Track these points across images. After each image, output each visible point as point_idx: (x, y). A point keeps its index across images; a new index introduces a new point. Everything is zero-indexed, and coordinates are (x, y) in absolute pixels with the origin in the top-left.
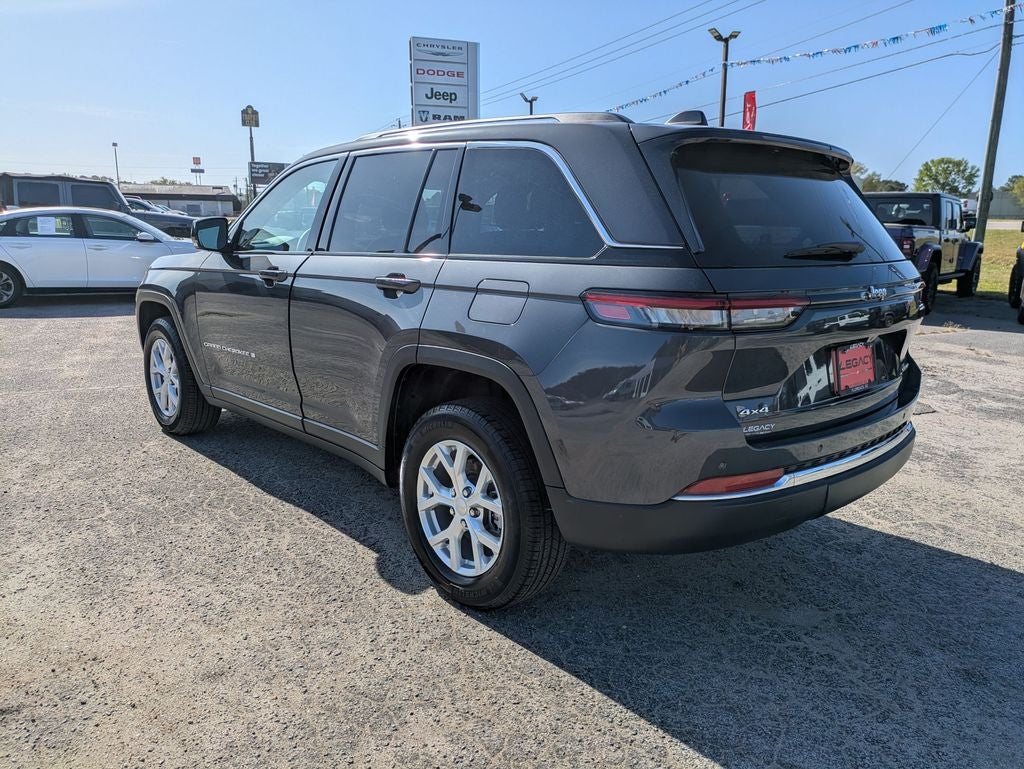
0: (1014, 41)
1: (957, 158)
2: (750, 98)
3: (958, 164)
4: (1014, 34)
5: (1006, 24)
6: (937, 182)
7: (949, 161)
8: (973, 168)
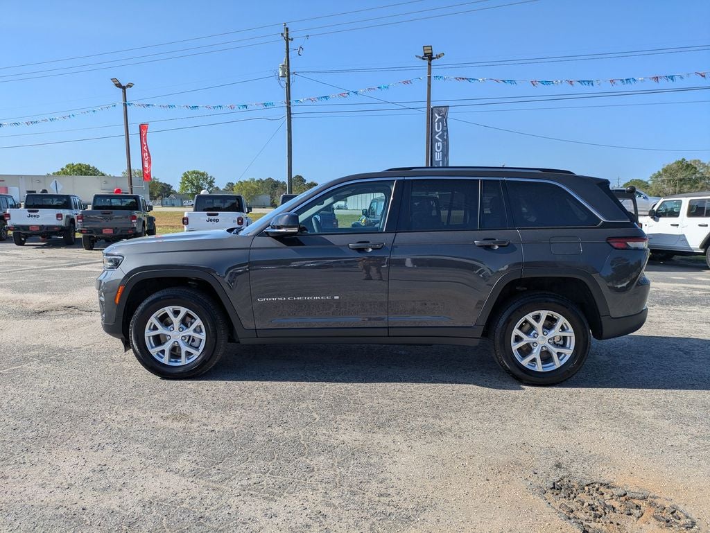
0: (292, 116)
1: (202, 171)
2: (143, 128)
3: (203, 174)
4: (292, 112)
5: (287, 107)
6: (193, 184)
7: (197, 173)
8: (211, 177)
